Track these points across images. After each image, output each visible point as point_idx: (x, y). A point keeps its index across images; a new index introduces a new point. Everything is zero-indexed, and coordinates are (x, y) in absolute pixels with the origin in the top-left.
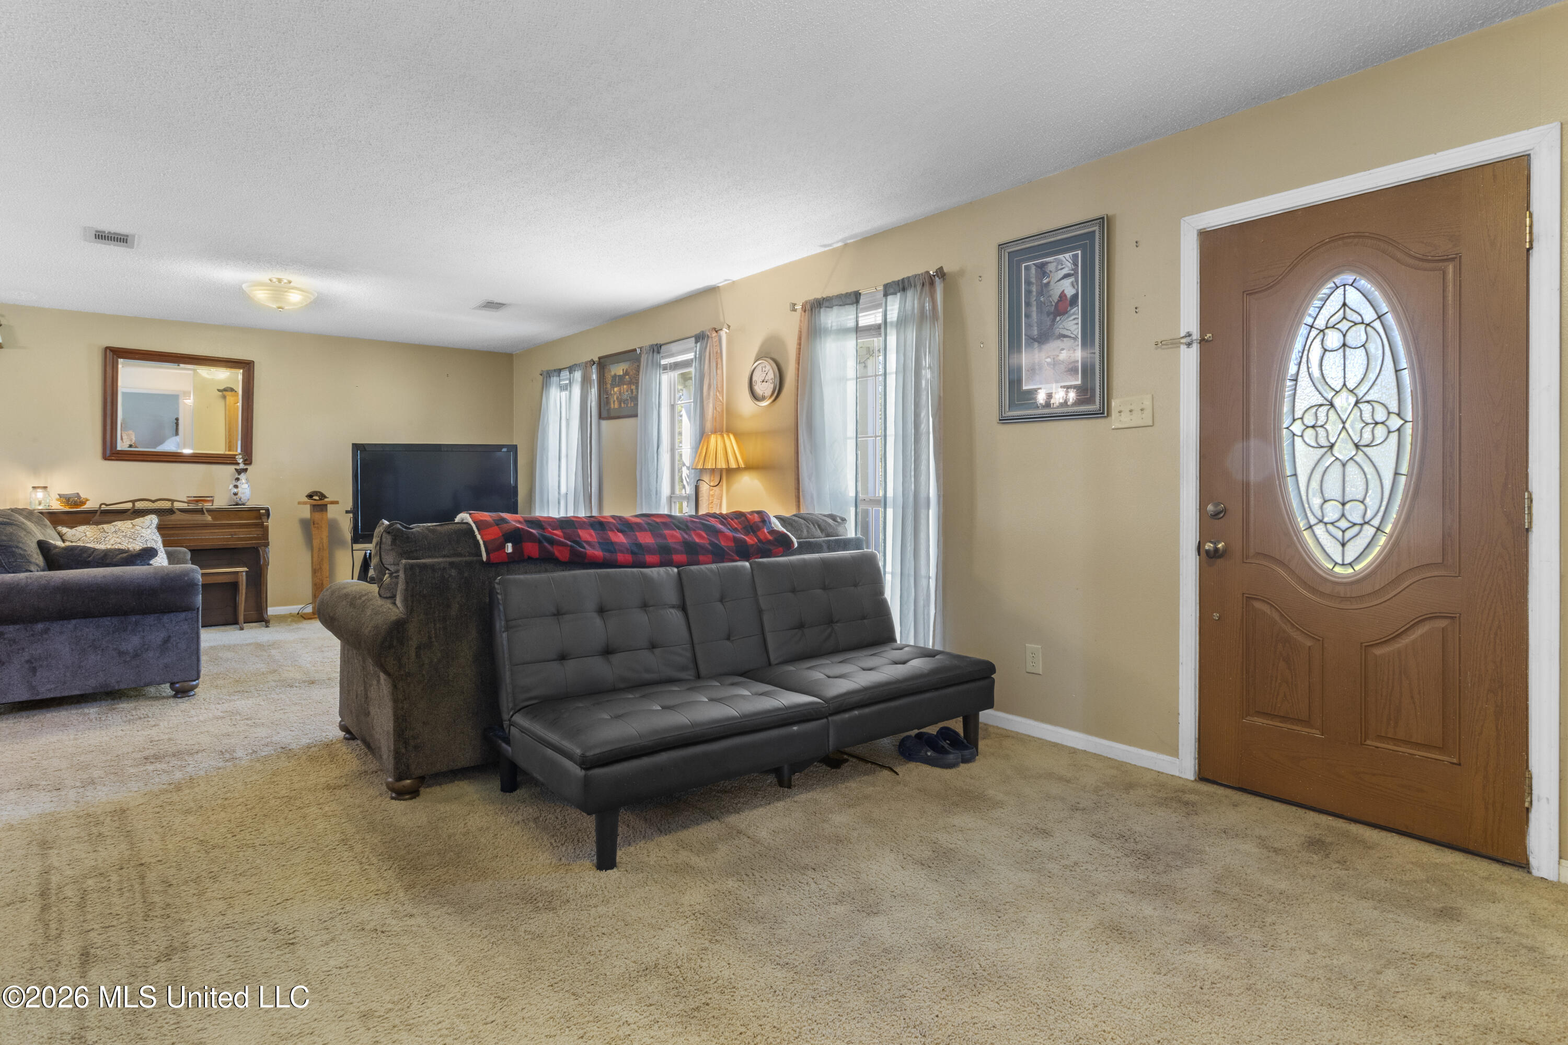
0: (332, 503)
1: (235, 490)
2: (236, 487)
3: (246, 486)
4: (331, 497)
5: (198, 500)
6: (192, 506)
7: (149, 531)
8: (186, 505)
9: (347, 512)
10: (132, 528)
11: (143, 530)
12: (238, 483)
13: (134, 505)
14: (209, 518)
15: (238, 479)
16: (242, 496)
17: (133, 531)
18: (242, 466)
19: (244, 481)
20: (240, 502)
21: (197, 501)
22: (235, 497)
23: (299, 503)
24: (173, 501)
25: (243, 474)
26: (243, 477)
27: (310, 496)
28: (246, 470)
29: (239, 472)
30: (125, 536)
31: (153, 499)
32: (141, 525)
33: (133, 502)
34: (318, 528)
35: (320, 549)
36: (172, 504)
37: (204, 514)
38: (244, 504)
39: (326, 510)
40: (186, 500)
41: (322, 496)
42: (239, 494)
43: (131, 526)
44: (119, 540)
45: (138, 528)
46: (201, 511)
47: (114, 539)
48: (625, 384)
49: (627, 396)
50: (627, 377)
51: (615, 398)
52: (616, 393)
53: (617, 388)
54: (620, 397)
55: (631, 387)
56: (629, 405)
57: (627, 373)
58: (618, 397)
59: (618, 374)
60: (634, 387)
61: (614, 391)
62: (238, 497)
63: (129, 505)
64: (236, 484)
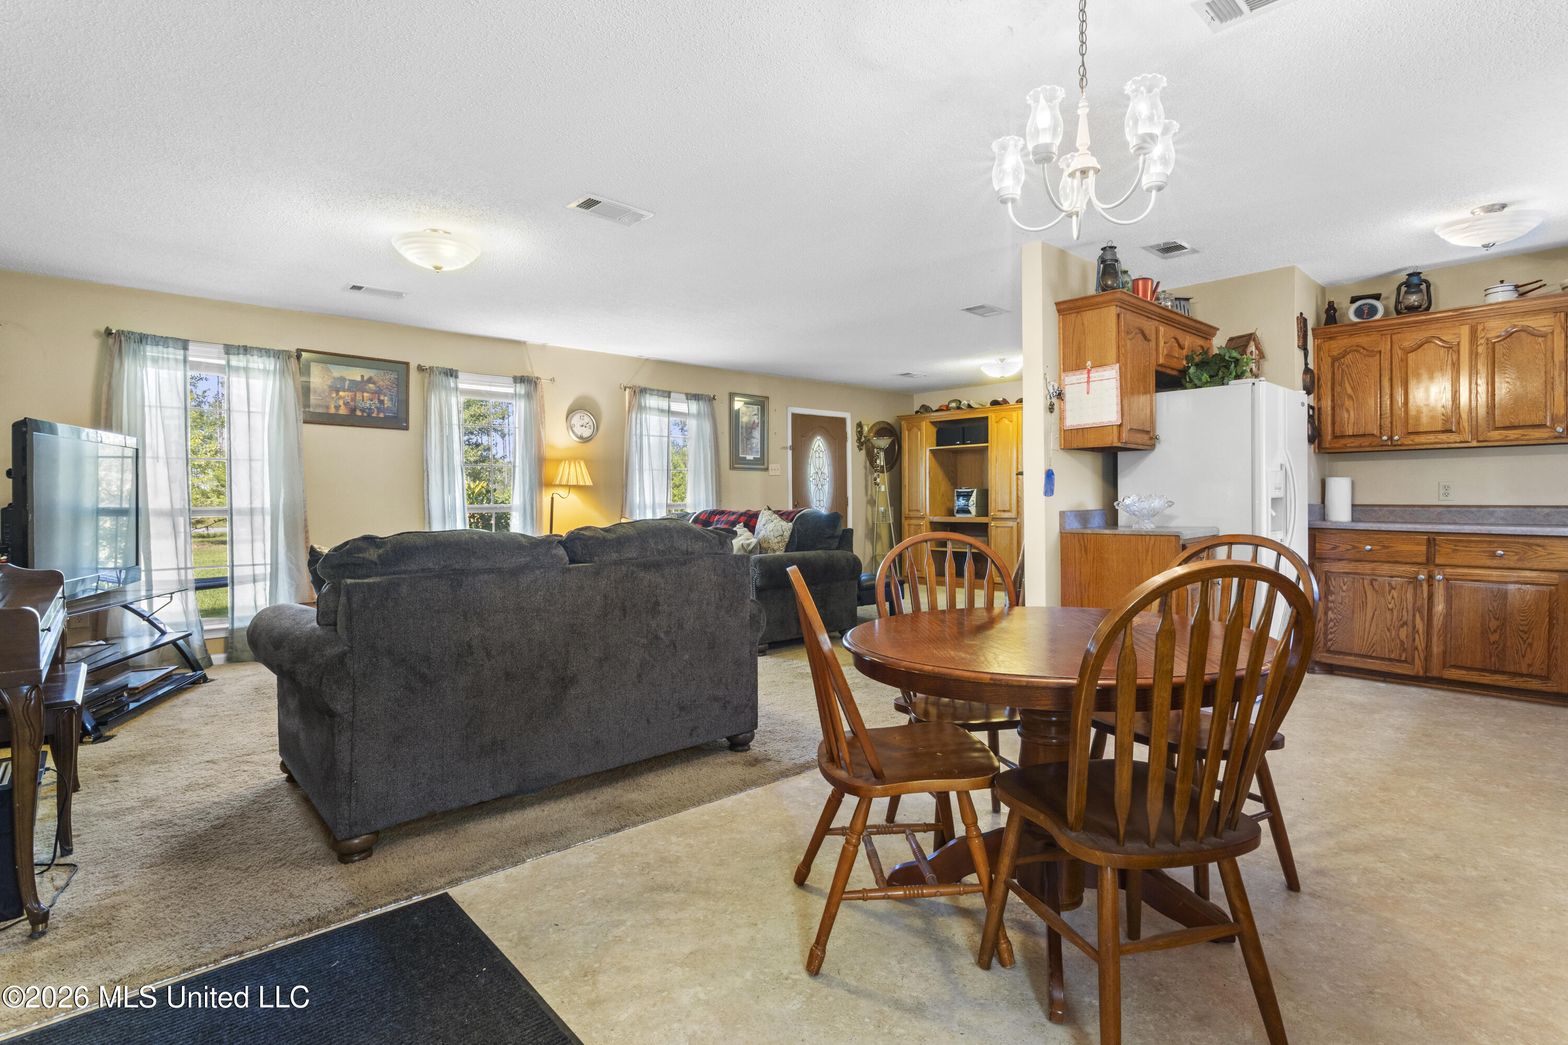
48: (367, 392)
49: (371, 406)
50: (371, 385)
51: (341, 402)
52: (344, 398)
53: (347, 393)
54: (352, 404)
55: (379, 397)
56: (374, 415)
57: (370, 380)
58: (348, 403)
59: (351, 378)
60: (386, 398)
61: (337, 394)
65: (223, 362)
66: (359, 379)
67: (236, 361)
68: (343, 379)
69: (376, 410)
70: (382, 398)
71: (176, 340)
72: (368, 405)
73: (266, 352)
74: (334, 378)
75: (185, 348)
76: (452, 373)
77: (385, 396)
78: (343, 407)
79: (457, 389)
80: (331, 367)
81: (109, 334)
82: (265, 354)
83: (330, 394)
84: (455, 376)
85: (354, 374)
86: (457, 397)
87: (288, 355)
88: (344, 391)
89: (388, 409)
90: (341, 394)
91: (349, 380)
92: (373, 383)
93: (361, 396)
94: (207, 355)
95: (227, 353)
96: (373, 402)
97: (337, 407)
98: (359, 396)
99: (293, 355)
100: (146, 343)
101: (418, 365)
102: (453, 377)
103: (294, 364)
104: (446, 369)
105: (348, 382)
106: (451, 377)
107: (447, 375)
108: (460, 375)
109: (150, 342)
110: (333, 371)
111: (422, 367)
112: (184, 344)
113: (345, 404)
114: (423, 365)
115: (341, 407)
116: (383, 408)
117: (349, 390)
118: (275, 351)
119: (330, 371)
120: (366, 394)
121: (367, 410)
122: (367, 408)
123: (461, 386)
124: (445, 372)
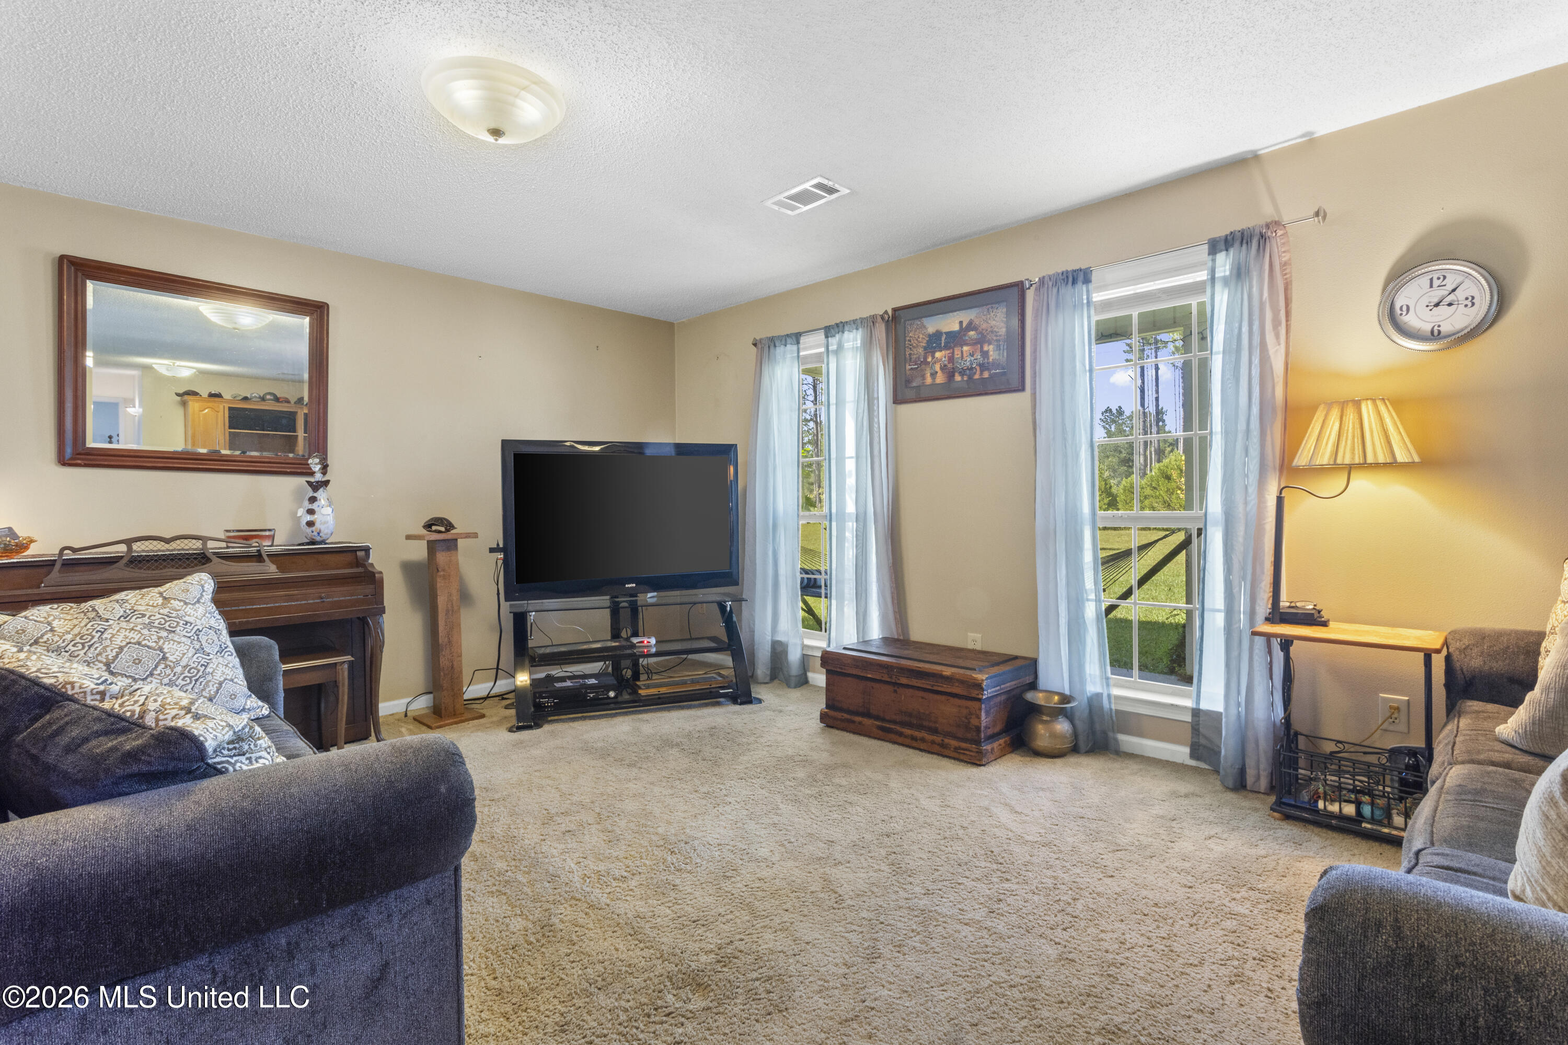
0: (468, 536)
1: (309, 518)
2: (311, 512)
3: (328, 510)
4: (460, 527)
5: (247, 536)
6: (236, 549)
7: (201, 609)
8: (224, 545)
9: (492, 550)
10: (163, 606)
11: (189, 609)
12: (314, 506)
13: (130, 549)
14: (273, 568)
15: (313, 500)
16: (323, 528)
17: (165, 611)
18: (318, 477)
19: (323, 502)
20: (318, 539)
21: (246, 538)
22: (309, 530)
23: (408, 537)
24: (204, 539)
25: (321, 490)
26: (321, 494)
27: (428, 526)
28: (326, 483)
29: (315, 487)
30: (150, 626)
31: (168, 535)
32: (182, 596)
33: (128, 542)
34: (444, 577)
35: (448, 611)
36: (204, 544)
37: (264, 561)
38: (323, 542)
39: (456, 546)
40: (222, 536)
41: (449, 526)
42: (318, 525)
43: (160, 601)
44: (136, 637)
45: (175, 604)
46: (258, 557)
47: (123, 633)
48: (967, 344)
49: (972, 364)
50: (972, 333)
51: (937, 367)
52: (941, 360)
53: (943, 353)
54: (950, 366)
55: (982, 347)
56: (977, 376)
57: (971, 326)
58: (945, 366)
59: (947, 330)
60: (991, 347)
61: (933, 357)
62: (314, 529)
63: (123, 548)
64: (310, 507)
65: (822, 350)
66: (956, 327)
67: (834, 341)
68: (938, 334)
69: (978, 368)
70: (986, 348)
71: (791, 335)
72: (968, 364)
73: (855, 324)
74: (930, 336)
75: (798, 343)
77: (990, 343)
78: (940, 374)
79: (1089, 302)
80: (926, 321)
81: (755, 345)
82: (854, 327)
83: (925, 358)
84: (1087, 281)
85: (950, 323)
86: (1089, 317)
87: (873, 320)
88: (941, 351)
89: (996, 365)
90: (938, 355)
91: (946, 333)
92: (975, 329)
93: (960, 353)
94: (813, 345)
95: (827, 337)
96: (975, 357)
97: (934, 375)
98: (957, 352)
99: (879, 319)
100: (775, 346)
101: (1037, 280)
102: (1083, 283)
103: (880, 330)
104: (1067, 272)
105: (944, 337)
106: (1080, 284)
107: (1067, 283)
108: (1095, 277)
109: (777, 345)
110: (927, 326)
111: (1042, 281)
112: (796, 337)
113: (941, 369)
114: (1044, 277)
115: (938, 375)
116: (988, 363)
117: (947, 347)
118: (862, 319)
119: (925, 327)
120: (965, 348)
121: (968, 371)
122: (968, 369)
123: (1097, 297)
124: (1063, 280)
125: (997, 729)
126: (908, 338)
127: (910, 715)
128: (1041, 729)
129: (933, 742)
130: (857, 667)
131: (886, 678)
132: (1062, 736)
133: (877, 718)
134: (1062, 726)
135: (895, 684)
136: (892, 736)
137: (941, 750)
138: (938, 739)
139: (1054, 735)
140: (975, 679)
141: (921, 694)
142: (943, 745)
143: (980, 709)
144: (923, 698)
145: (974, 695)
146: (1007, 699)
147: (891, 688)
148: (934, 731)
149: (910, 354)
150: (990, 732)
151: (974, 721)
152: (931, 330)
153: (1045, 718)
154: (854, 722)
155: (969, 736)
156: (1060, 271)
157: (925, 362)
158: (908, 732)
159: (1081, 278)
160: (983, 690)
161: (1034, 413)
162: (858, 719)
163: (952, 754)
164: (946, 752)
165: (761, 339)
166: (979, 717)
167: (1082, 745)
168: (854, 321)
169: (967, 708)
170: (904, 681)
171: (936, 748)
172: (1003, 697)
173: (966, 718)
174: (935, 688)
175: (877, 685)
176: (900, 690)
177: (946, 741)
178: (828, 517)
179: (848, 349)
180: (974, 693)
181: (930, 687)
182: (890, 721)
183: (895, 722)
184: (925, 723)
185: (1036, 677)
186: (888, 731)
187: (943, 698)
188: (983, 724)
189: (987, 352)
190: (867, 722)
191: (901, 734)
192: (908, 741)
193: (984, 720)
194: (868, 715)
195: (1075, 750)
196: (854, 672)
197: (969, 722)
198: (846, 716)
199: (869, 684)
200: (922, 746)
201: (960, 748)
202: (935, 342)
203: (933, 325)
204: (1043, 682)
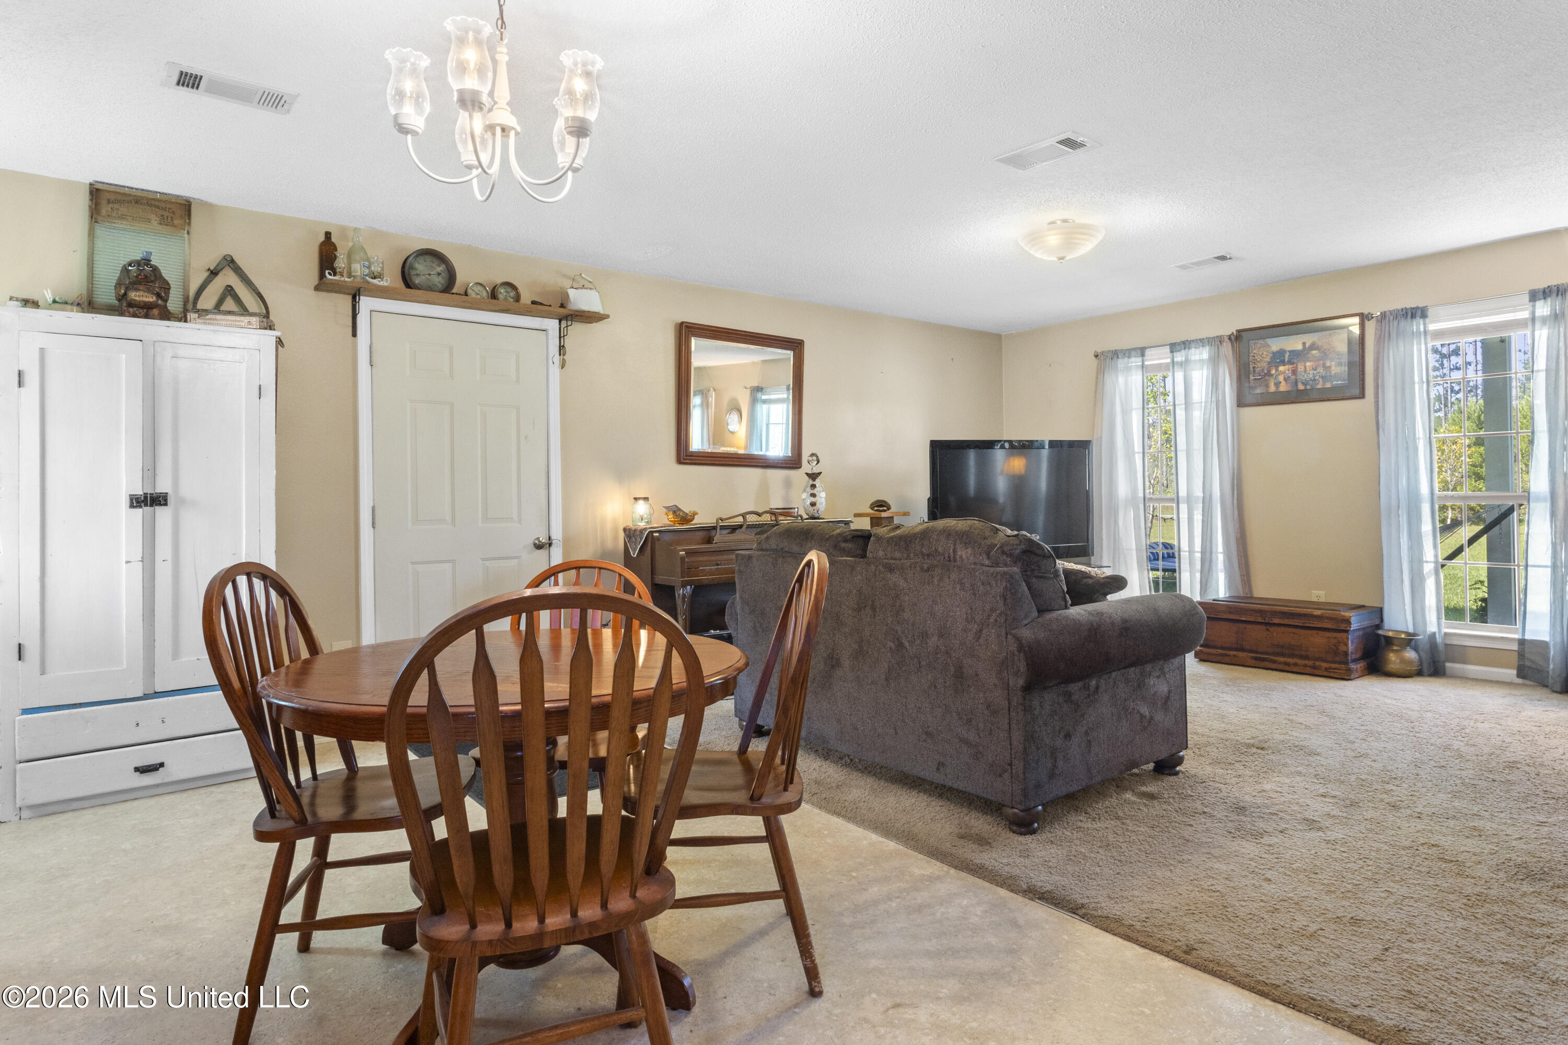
0: (902, 514)
1: (813, 499)
2: (813, 495)
3: (821, 494)
5: (783, 512)
12: (815, 491)
13: (745, 520)
15: (813, 486)
16: (820, 507)
18: (814, 469)
19: (819, 488)
20: (816, 515)
22: (811, 509)
25: (817, 479)
26: (818, 482)
27: (877, 504)
28: (819, 474)
29: (814, 476)
31: (760, 511)
33: (743, 515)
38: (821, 518)
41: (887, 506)
42: (818, 505)
48: (1310, 361)
49: (1314, 376)
50: (1314, 352)
51: (1281, 378)
52: (1284, 372)
53: (1287, 367)
54: (1294, 377)
55: (1324, 363)
56: (1319, 386)
57: (1313, 347)
58: (1289, 377)
59: (1290, 349)
60: (1333, 363)
61: (1277, 370)
62: (815, 508)
63: (741, 519)
64: (812, 492)
65: (1169, 360)
66: (1300, 347)
67: (1179, 357)
68: (1282, 352)
69: (1321, 380)
70: (1327, 364)
71: (1135, 349)
72: (1311, 376)
73: (1202, 342)
74: (1273, 353)
75: (1143, 355)
76: (1417, 313)
77: (1332, 361)
78: (1283, 383)
79: (1425, 332)
80: (1269, 341)
81: (1096, 356)
82: (1201, 344)
83: (1269, 371)
84: (1424, 315)
85: (1295, 343)
86: (1426, 344)
87: (1220, 340)
88: (1284, 365)
89: (1336, 377)
90: (1281, 368)
91: (1289, 351)
92: (1317, 348)
93: (1303, 367)
94: (1158, 357)
95: (1172, 352)
96: (1318, 370)
97: (1277, 384)
98: (1300, 368)
99: (1226, 339)
100: (1118, 357)
101: (1379, 314)
102: (1421, 318)
103: (1227, 348)
104: (1406, 309)
105: (1288, 354)
106: (1418, 318)
107: (1406, 317)
108: (1430, 312)
109: (1120, 356)
110: (1271, 345)
111: (1383, 315)
112: (1142, 351)
113: (1285, 380)
114: (1385, 312)
115: (1282, 384)
116: (1330, 376)
117: (1290, 362)
118: (1208, 338)
119: (1269, 346)
120: (1308, 364)
121: (1311, 382)
122: (1311, 380)
123: (1432, 327)
124: (1403, 315)
125: (1358, 656)
126: (1252, 355)
127: (1283, 647)
128: (1392, 657)
129: (1305, 666)
130: (1230, 613)
131: (1260, 620)
132: (1410, 662)
133: (1251, 651)
134: (1410, 654)
135: (1266, 624)
136: (1266, 664)
137: (1315, 672)
138: (1310, 663)
139: (1403, 661)
140: (1343, 616)
141: (1291, 630)
142: (1314, 667)
143: (1348, 639)
144: (1294, 633)
145: (1342, 628)
146: (1364, 634)
147: (1264, 627)
148: (1306, 658)
149: (1254, 367)
150: (1354, 656)
151: (1342, 648)
152: (1275, 348)
153: (1395, 648)
154: (1229, 655)
155: (1337, 659)
156: (1399, 307)
157: (1269, 374)
158: (1281, 659)
159: (1419, 313)
160: (1350, 623)
161: (1377, 416)
162: (1232, 653)
163: (1326, 674)
164: (1317, 672)
165: (1103, 352)
166: (1346, 645)
167: (1425, 670)
168: (1201, 340)
169: (1335, 638)
170: (1276, 621)
171: (1308, 670)
172: (1361, 633)
173: (1335, 646)
174: (1306, 625)
175: (1249, 626)
176: (1272, 629)
177: (1318, 663)
178: (1176, 500)
179: (1195, 361)
180: (1343, 627)
181: (1301, 625)
182: (1262, 653)
183: (1267, 653)
184: (1297, 653)
185: (1382, 620)
186: (1263, 660)
187: (1314, 632)
188: (1350, 650)
189: (1330, 367)
190: (1241, 654)
191: (1274, 662)
192: (1281, 667)
193: (1351, 647)
194: (1242, 649)
195: (1419, 673)
196: (1225, 616)
197: (1337, 649)
198: (1220, 651)
199: (1242, 626)
200: (1295, 669)
201: (1330, 668)
202: (1279, 358)
203: (1276, 344)
204: (1387, 625)
